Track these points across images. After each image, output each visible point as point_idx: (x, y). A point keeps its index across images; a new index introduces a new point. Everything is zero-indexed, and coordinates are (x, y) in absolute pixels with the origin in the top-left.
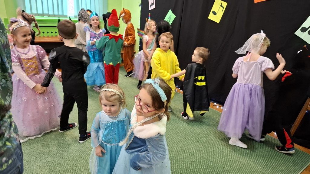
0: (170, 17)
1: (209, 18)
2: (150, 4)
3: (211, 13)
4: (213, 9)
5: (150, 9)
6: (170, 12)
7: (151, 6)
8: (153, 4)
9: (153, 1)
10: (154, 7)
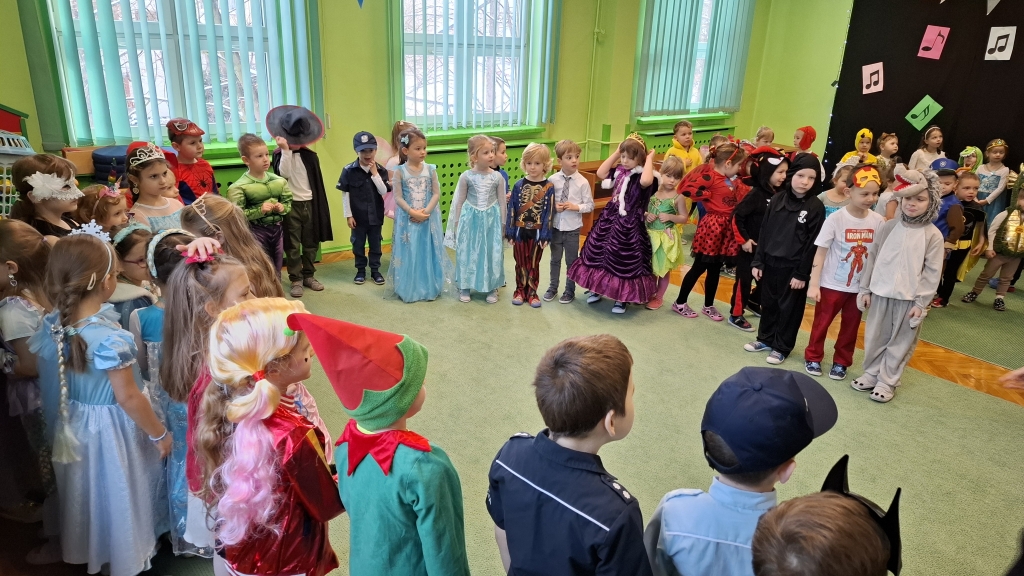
0: (928, 108)
2: (866, 82)
5: (865, 91)
6: (927, 101)
7: (868, 86)
8: (876, 83)
9: (875, 78)
10: (880, 88)
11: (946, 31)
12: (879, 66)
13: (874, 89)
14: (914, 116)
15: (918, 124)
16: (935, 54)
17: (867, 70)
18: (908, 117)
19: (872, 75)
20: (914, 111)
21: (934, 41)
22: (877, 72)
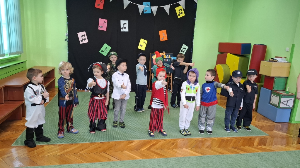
1: (139, 48)
4: (140, 44)
6: (105, 46)
8: (85, 39)
9: (83, 37)
10: (87, 41)
11: (106, 21)
12: (84, 33)
13: (84, 42)
14: (102, 51)
15: (105, 54)
16: (104, 29)
17: (80, 34)
18: (100, 52)
19: (82, 36)
20: (102, 49)
21: (103, 24)
22: (84, 35)
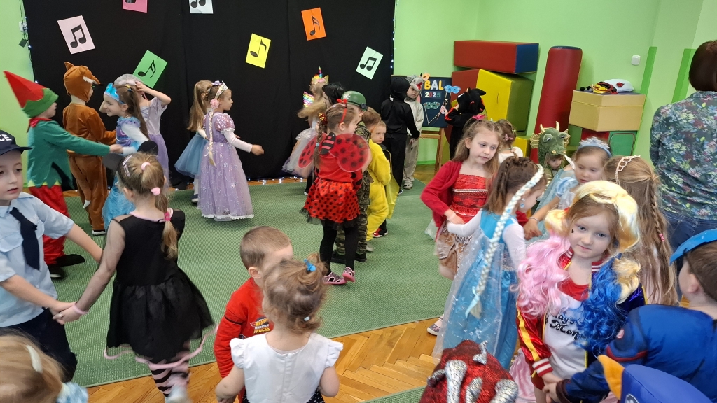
1: (247, 61)
2: (69, 39)
3: (249, 55)
4: (251, 49)
5: (72, 50)
7: (74, 45)
8: (83, 40)
9: (79, 34)
10: (89, 45)
12: (79, 20)
13: (82, 48)
14: (141, 74)
16: (141, 6)
17: (67, 26)
19: (74, 30)
20: (140, 68)
22: (79, 27)
